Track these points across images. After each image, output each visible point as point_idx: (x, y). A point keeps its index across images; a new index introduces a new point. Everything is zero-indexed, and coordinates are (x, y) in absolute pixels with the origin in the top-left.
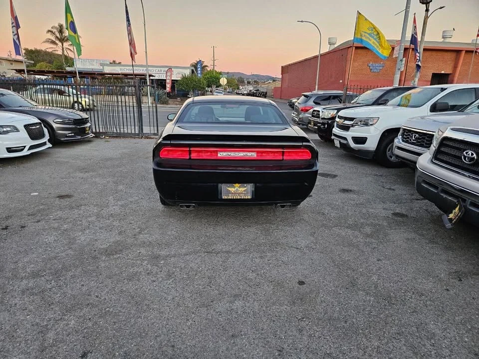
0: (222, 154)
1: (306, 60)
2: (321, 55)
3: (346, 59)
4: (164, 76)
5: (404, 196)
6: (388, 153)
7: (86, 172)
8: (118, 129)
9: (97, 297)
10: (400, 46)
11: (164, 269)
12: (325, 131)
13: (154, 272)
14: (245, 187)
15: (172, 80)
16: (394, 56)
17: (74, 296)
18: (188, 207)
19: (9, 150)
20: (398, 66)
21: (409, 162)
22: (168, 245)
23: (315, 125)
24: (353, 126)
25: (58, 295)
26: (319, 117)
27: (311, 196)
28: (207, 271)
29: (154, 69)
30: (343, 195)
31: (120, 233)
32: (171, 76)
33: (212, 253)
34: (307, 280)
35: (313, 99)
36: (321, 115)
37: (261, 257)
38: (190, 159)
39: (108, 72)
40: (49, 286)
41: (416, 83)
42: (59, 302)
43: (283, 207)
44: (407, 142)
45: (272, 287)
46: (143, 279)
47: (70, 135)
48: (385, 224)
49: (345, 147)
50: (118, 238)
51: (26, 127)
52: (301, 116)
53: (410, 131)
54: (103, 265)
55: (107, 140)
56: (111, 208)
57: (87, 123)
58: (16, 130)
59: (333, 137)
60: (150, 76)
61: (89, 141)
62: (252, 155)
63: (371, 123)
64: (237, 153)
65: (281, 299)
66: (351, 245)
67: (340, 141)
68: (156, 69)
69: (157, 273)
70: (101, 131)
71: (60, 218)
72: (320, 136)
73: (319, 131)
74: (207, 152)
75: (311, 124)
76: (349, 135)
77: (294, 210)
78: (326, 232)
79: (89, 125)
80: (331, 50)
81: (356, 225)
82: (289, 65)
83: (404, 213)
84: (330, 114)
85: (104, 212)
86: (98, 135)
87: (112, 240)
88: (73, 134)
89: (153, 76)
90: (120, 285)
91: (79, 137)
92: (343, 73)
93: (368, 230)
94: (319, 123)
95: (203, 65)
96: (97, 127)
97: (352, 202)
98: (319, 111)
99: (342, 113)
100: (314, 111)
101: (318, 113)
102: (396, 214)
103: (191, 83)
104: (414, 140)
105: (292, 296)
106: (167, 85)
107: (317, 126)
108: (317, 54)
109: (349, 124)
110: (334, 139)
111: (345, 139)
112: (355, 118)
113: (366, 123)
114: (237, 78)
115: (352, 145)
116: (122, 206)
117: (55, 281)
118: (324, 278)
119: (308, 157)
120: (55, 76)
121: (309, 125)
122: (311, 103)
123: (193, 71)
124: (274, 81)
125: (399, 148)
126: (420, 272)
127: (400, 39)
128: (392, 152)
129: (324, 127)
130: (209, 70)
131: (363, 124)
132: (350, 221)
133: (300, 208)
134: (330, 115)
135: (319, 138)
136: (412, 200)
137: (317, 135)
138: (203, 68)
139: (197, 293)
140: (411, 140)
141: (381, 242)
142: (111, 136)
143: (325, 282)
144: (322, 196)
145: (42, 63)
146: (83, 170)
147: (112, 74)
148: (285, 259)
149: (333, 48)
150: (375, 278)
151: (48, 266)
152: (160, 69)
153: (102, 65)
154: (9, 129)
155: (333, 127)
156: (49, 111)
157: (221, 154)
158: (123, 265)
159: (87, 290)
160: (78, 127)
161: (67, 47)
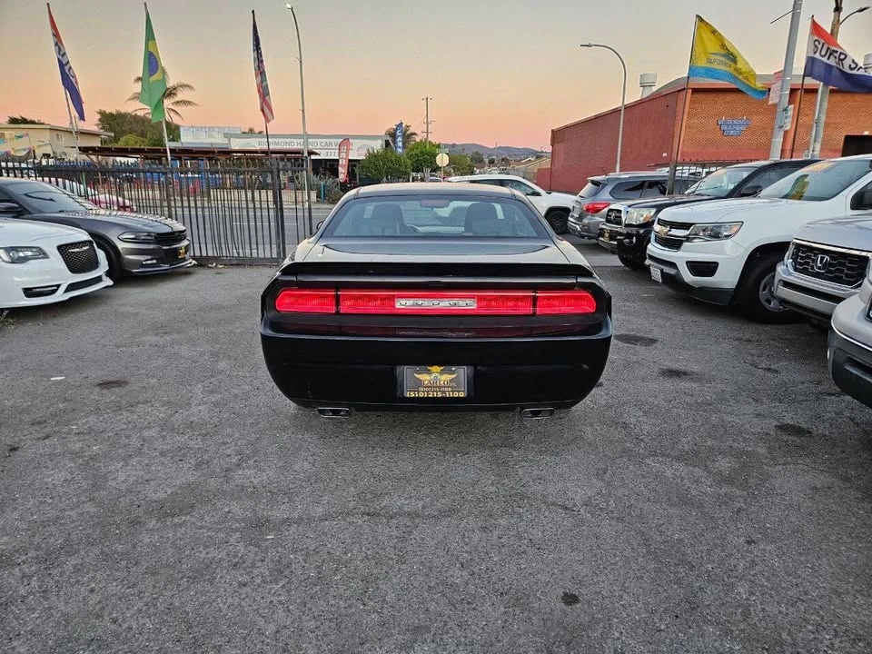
0: (404, 304)
1: (597, 117)
2: (626, 108)
3: (675, 112)
4: (337, 154)
5: (800, 386)
6: (763, 294)
7: (166, 333)
8: (241, 251)
9: (114, 621)
10: (783, 82)
11: (272, 553)
12: (632, 250)
13: (248, 563)
14: (453, 373)
15: (350, 161)
16: (770, 103)
17: (67, 619)
18: (336, 413)
19: (29, 292)
20: (778, 123)
21: (810, 314)
22: (289, 494)
23: (612, 237)
24: (688, 239)
25: (36, 615)
26: (619, 223)
27: (601, 385)
28: (362, 561)
29: (319, 141)
30: (669, 384)
31: (198, 466)
32: (347, 153)
33: (379, 515)
34: (584, 591)
35: (609, 188)
36: (623, 219)
37: (484, 529)
38: (338, 313)
39: (237, 148)
40: (22, 591)
41: (817, 153)
42: (31, 632)
43: (536, 414)
44: (805, 271)
45: (502, 609)
46: (221, 577)
47: (149, 262)
48: (762, 451)
49: (672, 281)
50: (192, 477)
51: (63, 249)
52: (586, 221)
53: (811, 249)
54: (147, 540)
55: (219, 271)
56: (194, 410)
57: (181, 240)
58: (42, 254)
59: (648, 262)
60: (310, 153)
61: (187, 273)
62: (467, 304)
63: (726, 234)
64: (436, 302)
65: (521, 641)
66: (685, 501)
67: (662, 270)
68: (322, 140)
69: (253, 566)
70: (210, 254)
71: (90, 430)
72: (622, 260)
73: (620, 250)
74: (375, 298)
75: (603, 236)
76: (681, 257)
77: (562, 415)
78: (631, 467)
79: (185, 243)
80: (645, 96)
81: (697, 454)
82: (567, 127)
83: (804, 426)
84: (642, 216)
85: (178, 419)
86: (202, 262)
87: (178, 482)
88: (155, 261)
89: (316, 154)
90: (170, 594)
91: (166, 267)
92: (667, 139)
93: (724, 464)
94: (621, 234)
95: (409, 132)
96: (203, 246)
97: (688, 399)
98: (619, 211)
99: (666, 214)
100: (611, 210)
101: (618, 215)
102: (784, 428)
103: (384, 164)
104: (819, 268)
105: (547, 634)
106: (340, 168)
107: (615, 240)
108: (619, 105)
109: (682, 235)
110: (649, 266)
111: (673, 265)
112: (692, 224)
113: (715, 233)
114: (470, 154)
115: (688, 277)
116: (216, 404)
117: (38, 579)
118: (624, 589)
119: (589, 307)
120: (146, 158)
121: (601, 239)
122: (605, 195)
123: (387, 143)
124: (538, 157)
125: (787, 284)
126: (848, 574)
127: (782, 69)
128: (771, 292)
129: (632, 242)
130: (418, 140)
131: (710, 236)
132: (685, 443)
133: (576, 411)
134: (642, 219)
135: (620, 264)
136: (819, 396)
137: (617, 257)
138: (408, 137)
139: (330, 620)
140: (812, 268)
141: (754, 497)
142: (228, 263)
143: (625, 596)
144: (624, 384)
145: (129, 136)
146: (161, 329)
147: (245, 152)
148: (537, 534)
149: (648, 94)
150: (742, 589)
151: (37, 540)
152: (328, 141)
153: (227, 136)
154: (29, 253)
155: (649, 241)
156: (111, 219)
157: (403, 302)
158: (187, 541)
159: (100, 602)
160: (165, 248)
161: (171, 106)
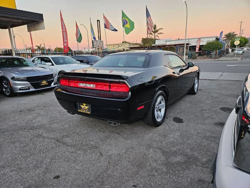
4: (196, 44)
14: (88, 106)
29: (193, 40)
32: (199, 43)
38: (69, 86)
39: (168, 44)
89: (190, 44)
103: (212, 46)
106: (196, 48)
153: (166, 41)
161: (157, 35)
